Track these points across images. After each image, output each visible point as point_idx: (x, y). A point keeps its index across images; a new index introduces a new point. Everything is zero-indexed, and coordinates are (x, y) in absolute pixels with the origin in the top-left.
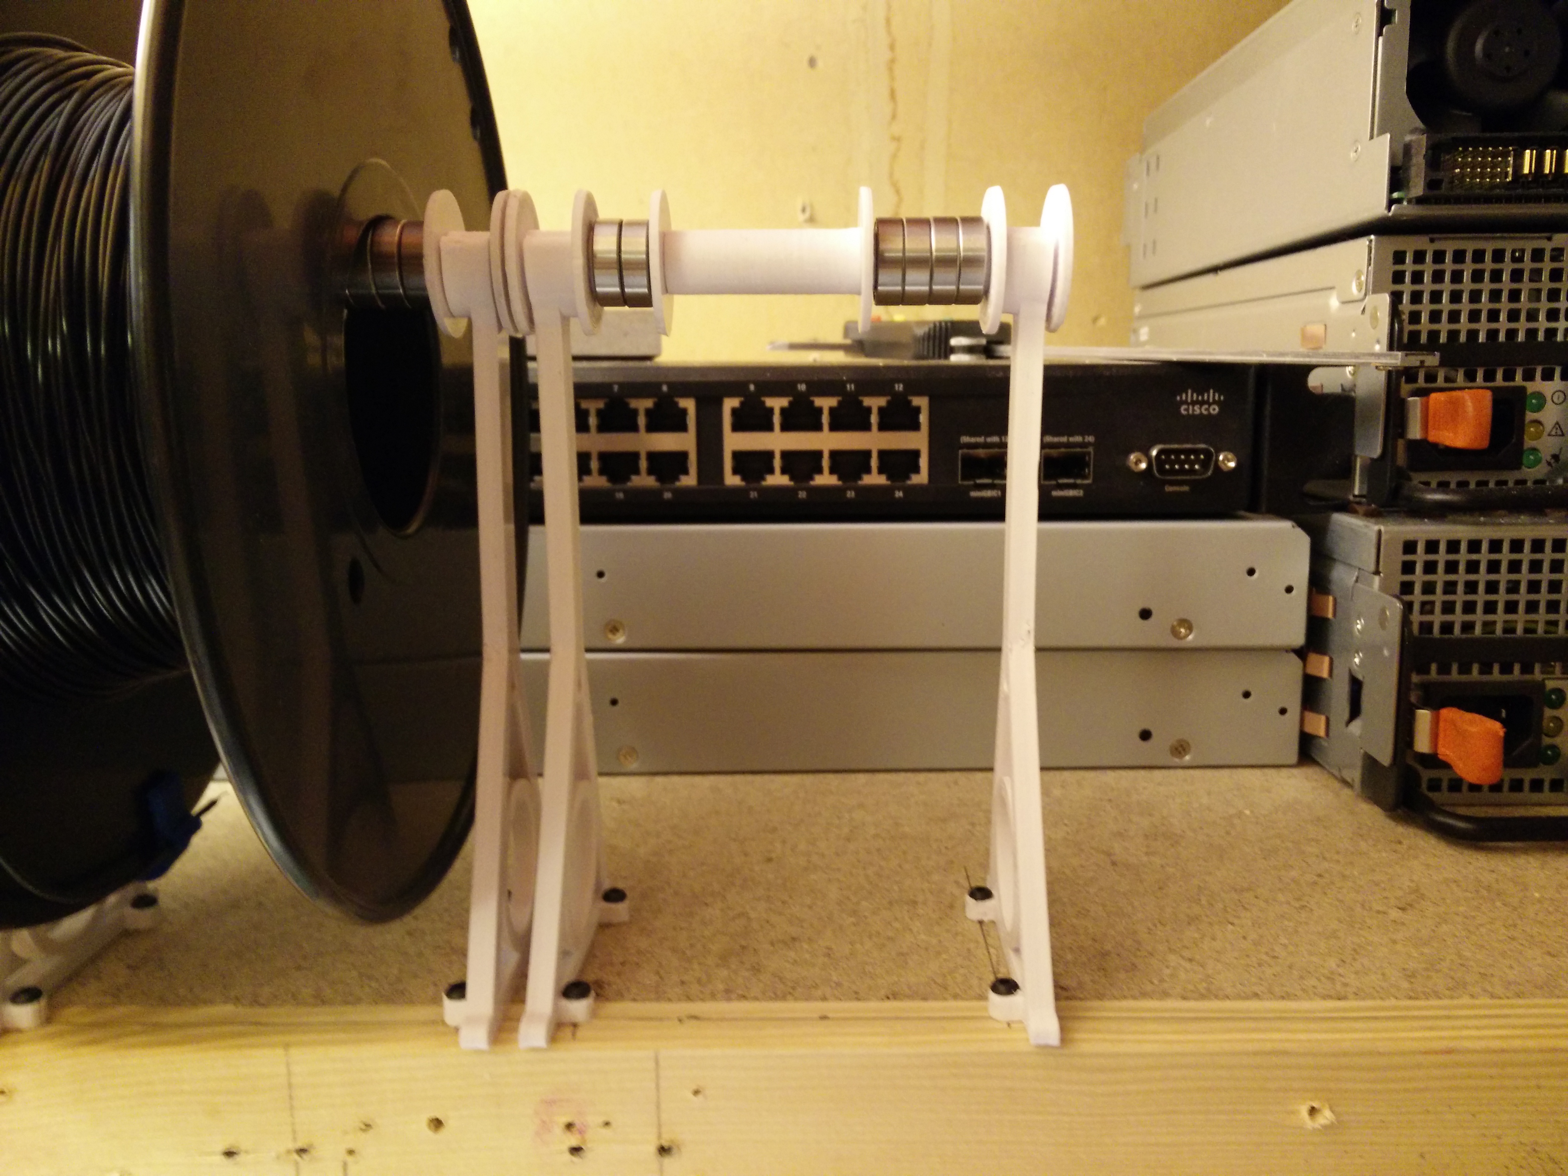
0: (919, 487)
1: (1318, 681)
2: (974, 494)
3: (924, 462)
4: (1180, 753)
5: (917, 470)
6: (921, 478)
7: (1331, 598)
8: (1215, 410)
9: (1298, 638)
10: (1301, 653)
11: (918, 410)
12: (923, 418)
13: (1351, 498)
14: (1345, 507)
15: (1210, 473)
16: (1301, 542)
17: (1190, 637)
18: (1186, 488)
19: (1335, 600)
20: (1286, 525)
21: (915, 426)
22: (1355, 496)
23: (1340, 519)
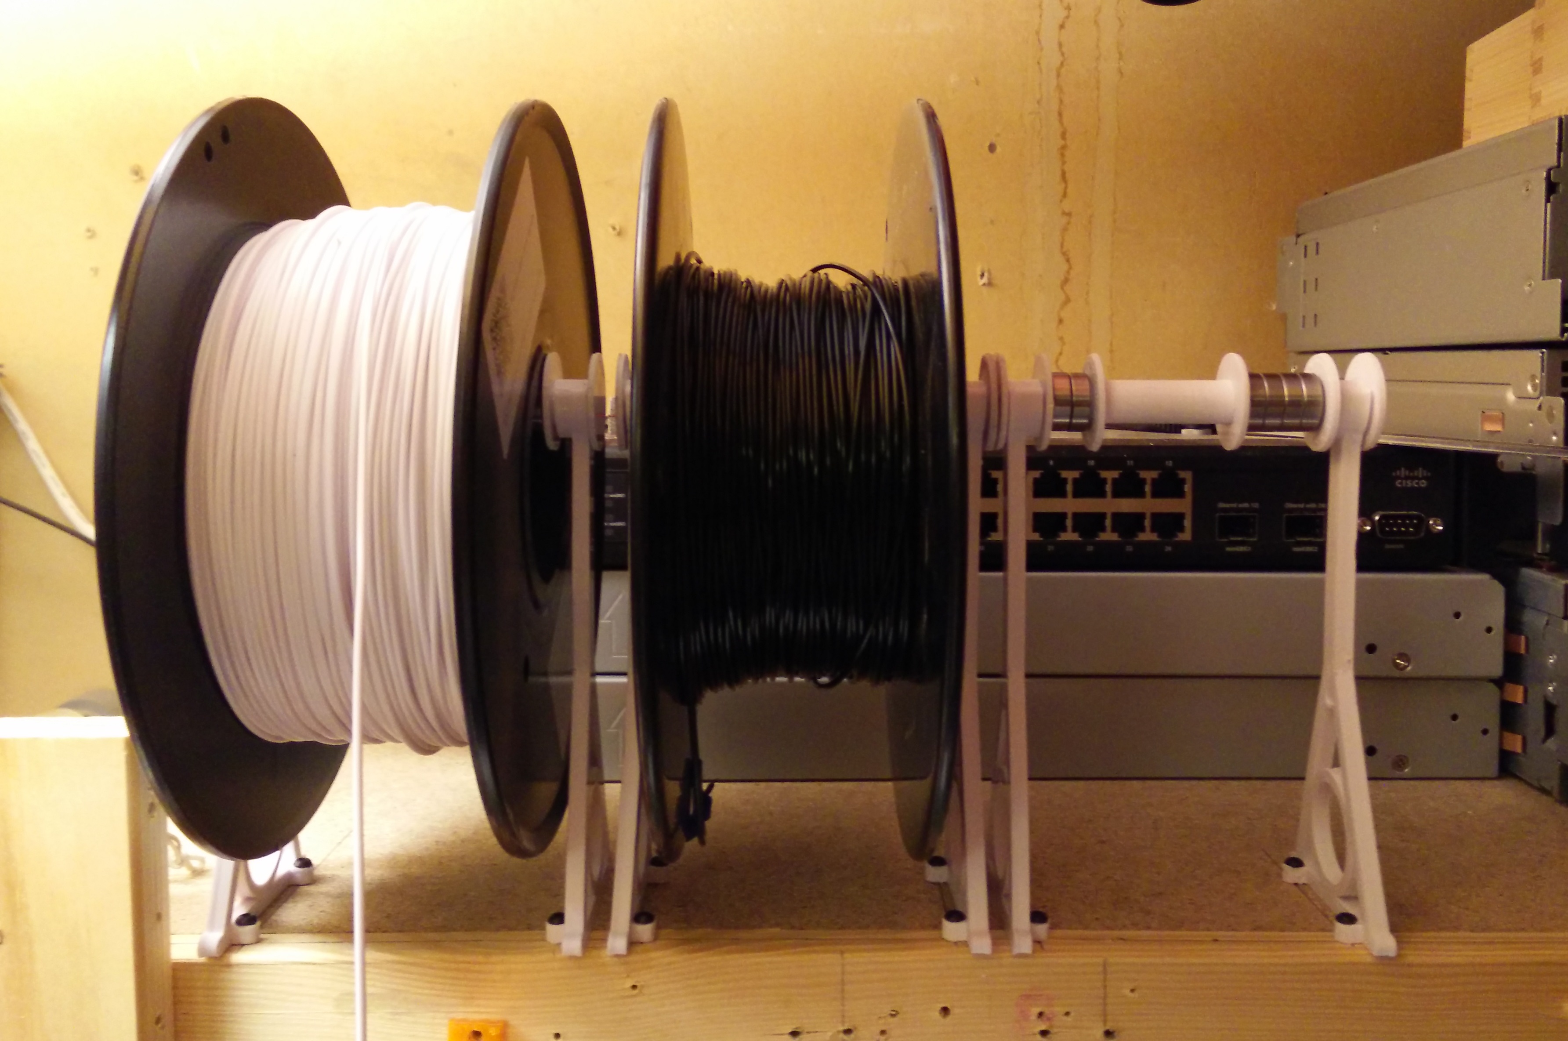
0: (1185, 542)
1: (1514, 705)
2: (1228, 549)
3: (1187, 523)
4: (1400, 766)
5: (1182, 529)
6: (1186, 536)
7: (1523, 638)
8: (1424, 484)
9: (1497, 670)
10: (1499, 683)
11: (1183, 481)
12: (1187, 488)
13: (1535, 555)
14: (1532, 563)
15: (1422, 534)
16: (1497, 591)
17: (1409, 668)
18: (1401, 546)
19: (1527, 639)
20: (1485, 577)
21: (1181, 494)
22: (1539, 554)
23: (1528, 573)
